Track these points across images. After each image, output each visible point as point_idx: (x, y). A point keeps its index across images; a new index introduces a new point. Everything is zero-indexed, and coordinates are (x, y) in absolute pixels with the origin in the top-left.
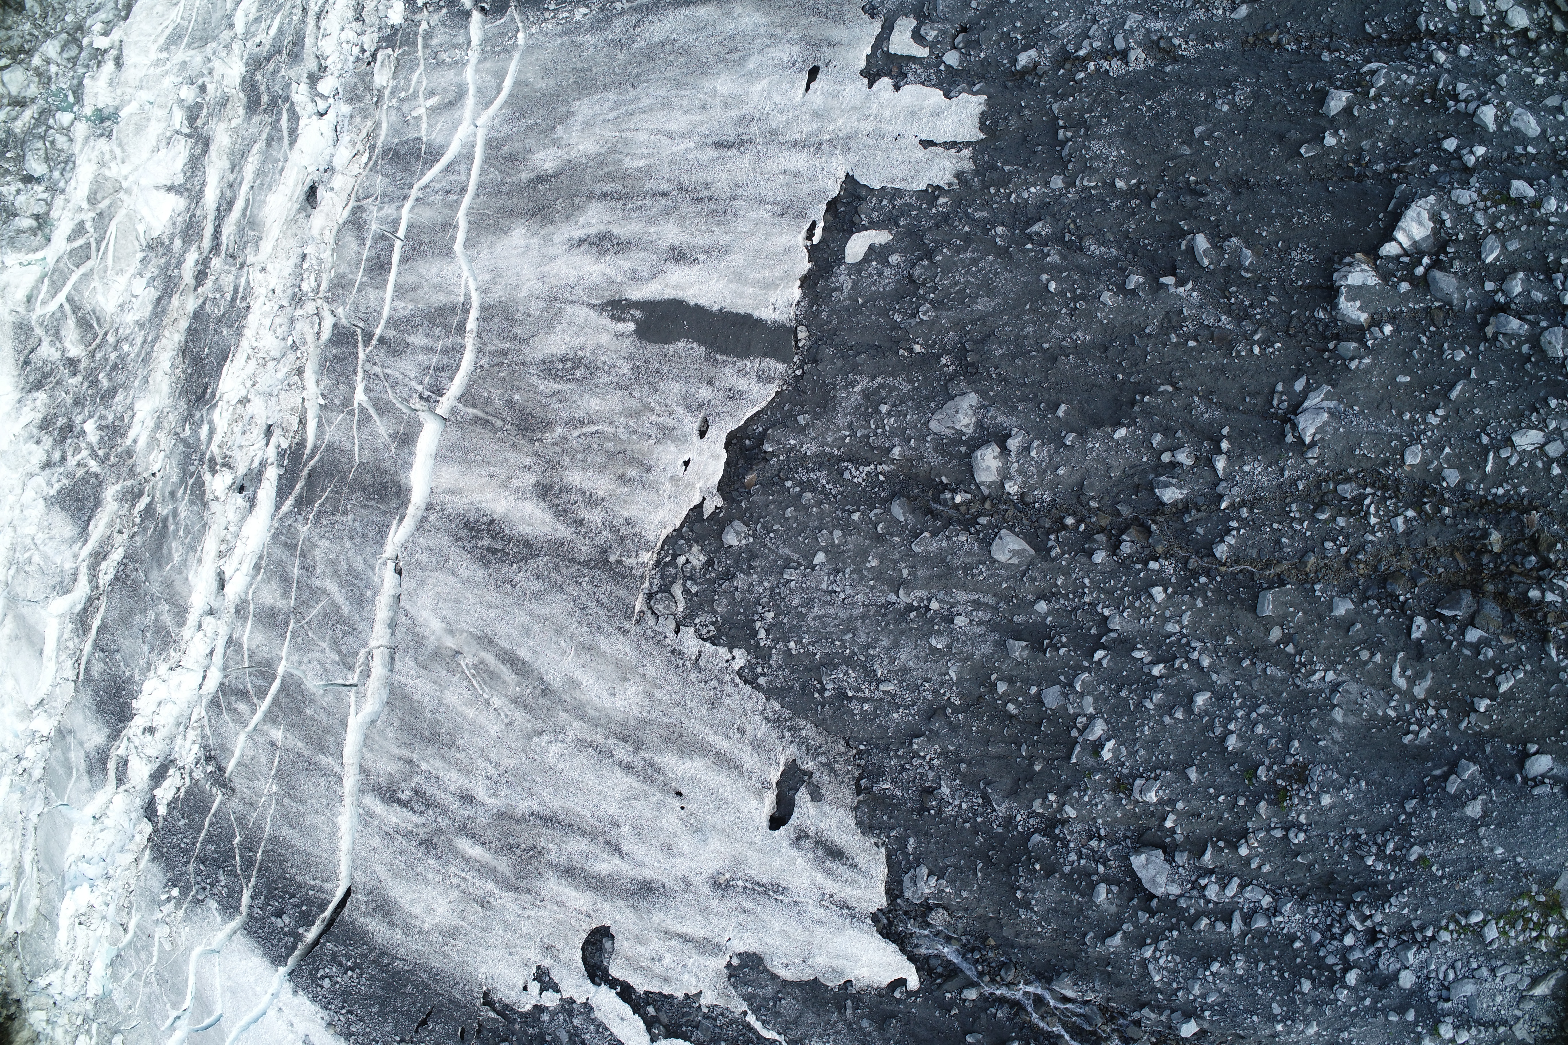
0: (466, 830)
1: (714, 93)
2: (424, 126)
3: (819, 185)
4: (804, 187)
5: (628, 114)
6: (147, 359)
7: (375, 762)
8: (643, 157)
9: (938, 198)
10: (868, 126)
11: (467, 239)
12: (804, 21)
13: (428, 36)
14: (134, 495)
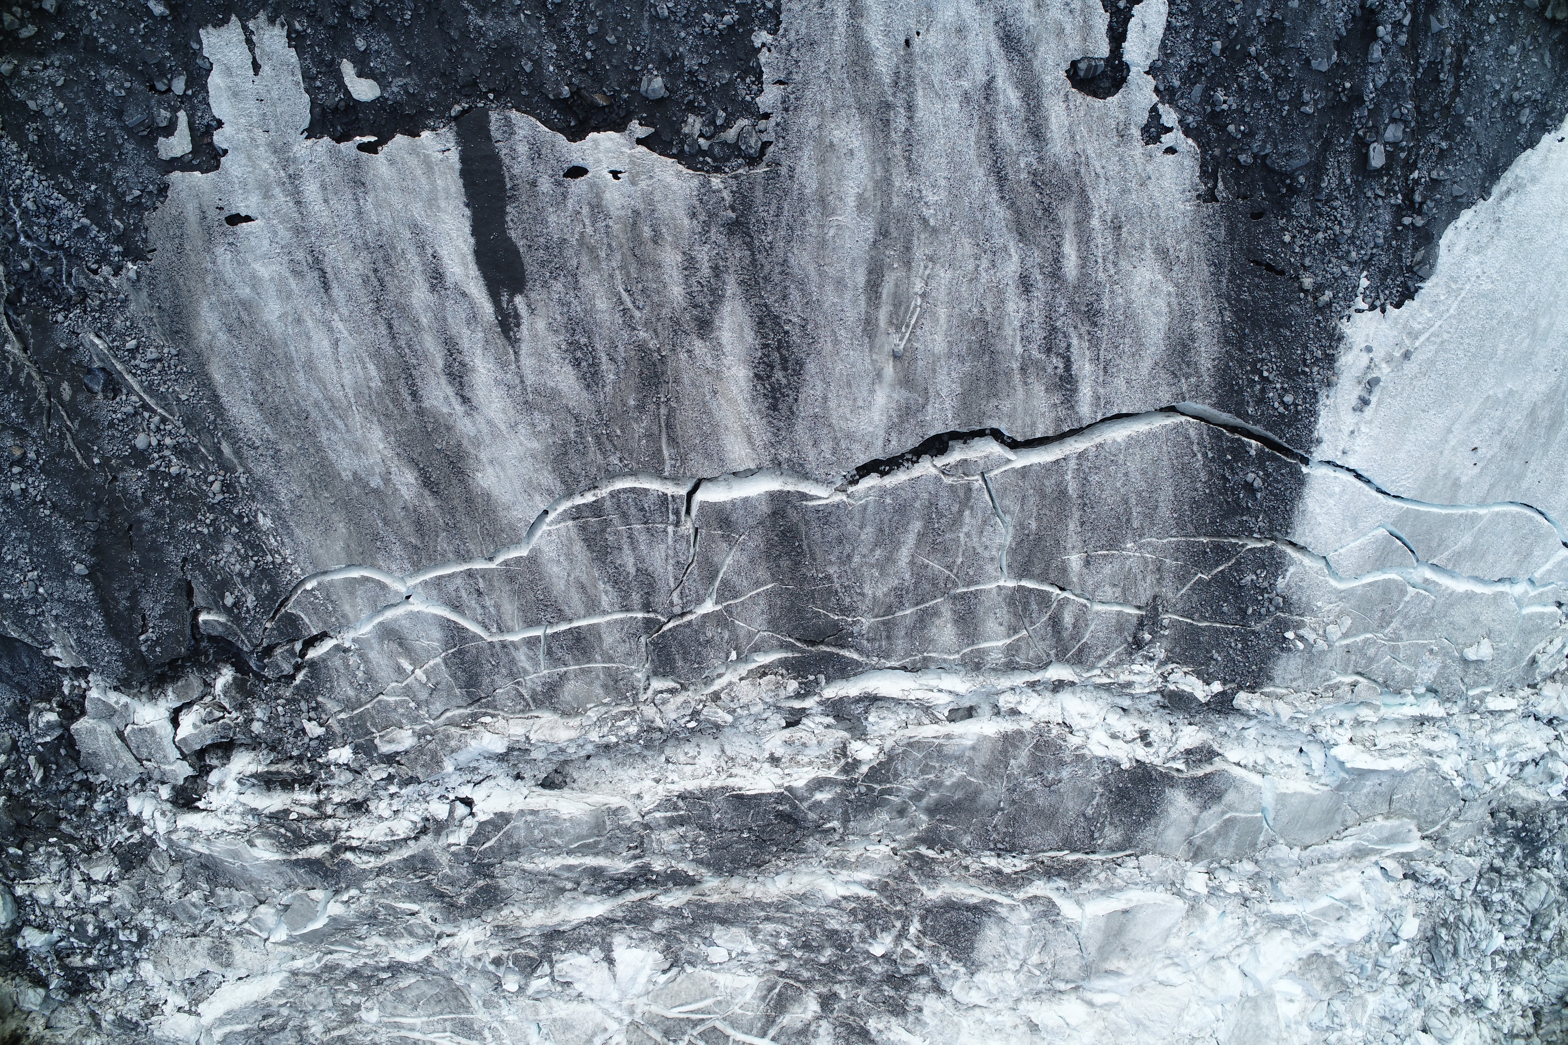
0: (1055, 274)
1: (282, 316)
2: (431, 663)
3: (325, 159)
4: (333, 174)
5: (333, 407)
6: (783, 906)
7: (1043, 414)
8: (364, 368)
9: (296, 31)
10: (261, 137)
11: (512, 542)
12: (193, 258)
13: (348, 705)
14: (924, 866)
